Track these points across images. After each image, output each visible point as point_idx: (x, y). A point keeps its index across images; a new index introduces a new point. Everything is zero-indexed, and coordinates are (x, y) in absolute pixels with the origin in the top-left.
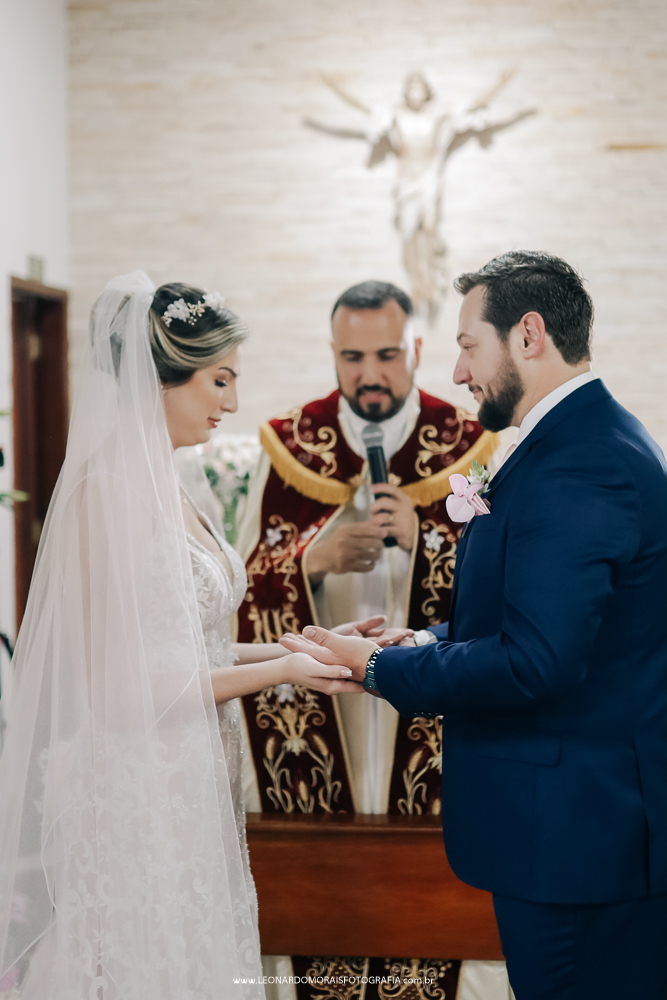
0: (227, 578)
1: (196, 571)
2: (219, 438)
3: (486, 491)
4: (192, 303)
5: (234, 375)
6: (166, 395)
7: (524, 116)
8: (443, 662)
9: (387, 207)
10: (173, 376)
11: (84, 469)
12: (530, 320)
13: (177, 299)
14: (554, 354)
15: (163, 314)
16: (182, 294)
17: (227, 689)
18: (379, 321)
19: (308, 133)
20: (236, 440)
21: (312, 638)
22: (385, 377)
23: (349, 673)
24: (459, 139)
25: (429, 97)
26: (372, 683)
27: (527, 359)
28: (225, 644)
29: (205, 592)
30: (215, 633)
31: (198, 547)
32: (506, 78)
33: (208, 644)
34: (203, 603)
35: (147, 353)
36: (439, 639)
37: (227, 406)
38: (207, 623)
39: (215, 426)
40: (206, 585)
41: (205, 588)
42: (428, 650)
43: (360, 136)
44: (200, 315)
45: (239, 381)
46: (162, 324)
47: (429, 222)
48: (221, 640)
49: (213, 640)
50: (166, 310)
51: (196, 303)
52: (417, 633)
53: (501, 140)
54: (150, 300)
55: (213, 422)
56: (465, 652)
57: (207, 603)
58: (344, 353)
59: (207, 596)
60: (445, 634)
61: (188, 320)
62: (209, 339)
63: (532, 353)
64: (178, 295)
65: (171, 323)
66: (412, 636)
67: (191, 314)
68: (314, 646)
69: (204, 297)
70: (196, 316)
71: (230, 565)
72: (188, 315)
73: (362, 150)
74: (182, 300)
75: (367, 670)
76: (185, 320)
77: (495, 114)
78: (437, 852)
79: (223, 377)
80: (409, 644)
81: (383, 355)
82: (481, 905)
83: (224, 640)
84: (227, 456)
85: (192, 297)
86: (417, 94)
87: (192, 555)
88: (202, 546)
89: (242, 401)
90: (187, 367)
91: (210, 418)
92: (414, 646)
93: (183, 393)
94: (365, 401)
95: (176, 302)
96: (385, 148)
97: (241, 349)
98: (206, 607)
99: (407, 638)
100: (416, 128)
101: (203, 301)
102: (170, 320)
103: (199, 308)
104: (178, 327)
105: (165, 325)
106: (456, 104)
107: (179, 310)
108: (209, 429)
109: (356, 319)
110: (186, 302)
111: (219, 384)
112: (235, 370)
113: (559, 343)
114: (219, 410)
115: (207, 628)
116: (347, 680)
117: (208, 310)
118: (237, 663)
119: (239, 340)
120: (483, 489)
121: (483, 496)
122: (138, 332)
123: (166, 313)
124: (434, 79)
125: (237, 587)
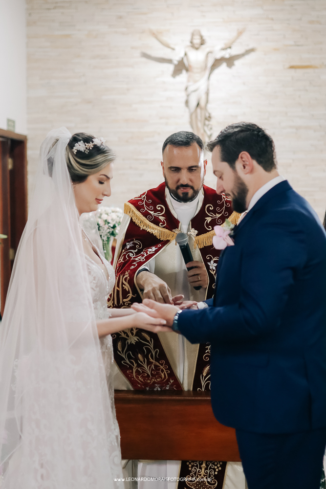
0: (105, 277)
1: (90, 273)
2: (101, 208)
3: (232, 234)
4: (87, 143)
5: (108, 178)
6: (74, 187)
7: (248, 52)
8: (211, 317)
9: (183, 96)
10: (77, 178)
11: (36, 223)
12: (243, 156)
13: (80, 141)
14: (259, 169)
15: (73, 148)
16: (82, 138)
17: (105, 330)
18: (188, 152)
19: (144, 60)
20: (109, 210)
21: (148, 305)
22: (191, 180)
23: (164, 322)
24: (217, 63)
25: (203, 43)
26: (176, 328)
27: (246, 174)
28: (104, 308)
29: (94, 283)
30: (99, 303)
31: (91, 262)
32: (240, 33)
33: (95, 308)
34: (93, 289)
35: (65, 167)
36: (209, 306)
37: (106, 193)
38: (95, 298)
39: (100, 203)
40: (94, 280)
41: (94, 281)
42: (203, 311)
43: (170, 61)
44: (91, 149)
45: (111, 181)
46: (72, 153)
47: (202, 103)
48: (102, 306)
49: (98, 307)
50: (74, 146)
51: (90, 143)
52: (198, 303)
53: (237, 63)
54: (68, 141)
55: (98, 201)
56: (222, 311)
57: (95, 289)
58: (171, 168)
59: (95, 285)
60: (211, 303)
61: (85, 151)
62: (95, 160)
63: (248, 171)
64: (81, 139)
65: (76, 153)
66: (196, 304)
67: (87, 148)
68: (148, 309)
69: (93, 140)
70: (89, 149)
71: (107, 271)
72: (85, 149)
73: (171, 68)
74: (82, 141)
75: (174, 321)
76: (83, 151)
77: (234, 51)
78: (208, 409)
79: (102, 179)
80: (195, 308)
81: (191, 169)
82: (229, 434)
83: (104, 307)
84: (105, 217)
85: (88, 140)
86: (197, 41)
87: (88, 265)
88: (93, 261)
89: (113, 190)
90: (84, 174)
91: (96, 199)
92: (197, 309)
93: (82, 186)
94: (180, 192)
95: (79, 142)
96: (181, 67)
97: (112, 165)
98: (94, 290)
99: (194, 305)
100: (196, 58)
101: (93, 142)
102: (76, 151)
103: (91, 145)
104: (80, 154)
105: (74, 153)
106: (216, 46)
107: (80, 146)
108: (97, 204)
109: (176, 151)
110: (84, 142)
111: (101, 183)
112: (109, 176)
113: (259, 163)
114: (101, 195)
115: (95, 301)
116: (164, 326)
117: (95, 146)
118: (110, 317)
119: (111, 160)
120: (231, 233)
121: (231, 236)
122: (61, 157)
123: (74, 148)
124: (205, 34)
125: (110, 281)
